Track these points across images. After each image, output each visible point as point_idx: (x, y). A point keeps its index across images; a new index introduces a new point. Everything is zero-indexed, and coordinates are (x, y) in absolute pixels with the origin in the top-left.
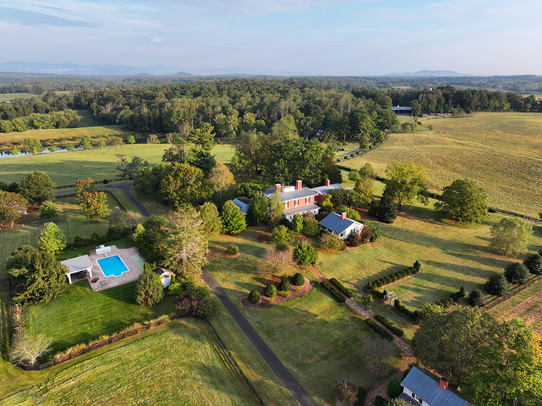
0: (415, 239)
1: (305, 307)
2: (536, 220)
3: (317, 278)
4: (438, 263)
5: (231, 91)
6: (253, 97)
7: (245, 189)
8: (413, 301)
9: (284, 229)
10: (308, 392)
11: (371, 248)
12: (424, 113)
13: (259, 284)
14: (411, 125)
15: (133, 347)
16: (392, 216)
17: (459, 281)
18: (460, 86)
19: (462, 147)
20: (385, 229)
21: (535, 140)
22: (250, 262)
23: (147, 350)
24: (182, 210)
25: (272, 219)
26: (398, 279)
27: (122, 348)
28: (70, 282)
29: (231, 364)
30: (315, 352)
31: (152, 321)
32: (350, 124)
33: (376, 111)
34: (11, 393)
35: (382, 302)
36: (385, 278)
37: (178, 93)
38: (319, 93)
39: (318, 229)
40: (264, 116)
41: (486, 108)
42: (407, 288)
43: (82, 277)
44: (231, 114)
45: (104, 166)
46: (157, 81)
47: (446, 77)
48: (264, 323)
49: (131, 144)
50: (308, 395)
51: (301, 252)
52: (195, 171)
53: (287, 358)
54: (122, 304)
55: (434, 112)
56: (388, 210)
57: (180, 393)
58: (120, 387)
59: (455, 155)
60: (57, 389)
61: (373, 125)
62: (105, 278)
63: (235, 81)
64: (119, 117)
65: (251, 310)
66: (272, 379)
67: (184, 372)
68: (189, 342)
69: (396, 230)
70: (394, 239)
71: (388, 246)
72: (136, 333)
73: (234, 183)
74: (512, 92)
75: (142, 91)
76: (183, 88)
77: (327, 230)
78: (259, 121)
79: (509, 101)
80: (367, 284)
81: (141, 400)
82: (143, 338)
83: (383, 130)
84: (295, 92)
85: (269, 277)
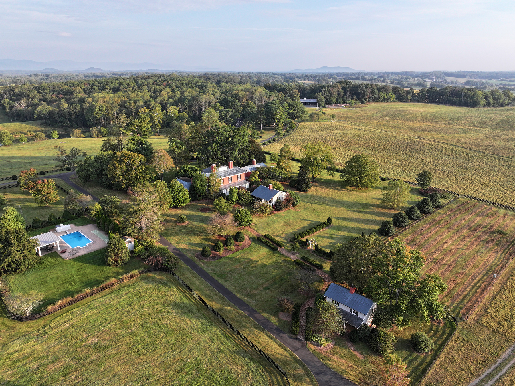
0: (327, 202)
1: (248, 256)
2: (414, 184)
3: (254, 235)
4: (345, 218)
5: (151, 86)
6: (173, 91)
7: (184, 171)
8: (328, 245)
9: (223, 200)
10: (258, 311)
11: (294, 211)
12: (327, 104)
13: (208, 243)
14: (317, 115)
15: (113, 296)
16: (308, 186)
17: (361, 229)
18: (355, 81)
19: (359, 132)
20: (304, 197)
21: (414, 125)
22: (198, 227)
23: (125, 297)
24: (140, 185)
25: (212, 193)
26: (316, 231)
27: (103, 298)
28: (40, 255)
29: (196, 299)
30: (260, 286)
31: (125, 276)
32: (266, 115)
33: (287, 103)
34: (14, 339)
35: (306, 248)
36: (306, 231)
37: (97, 88)
38: (235, 88)
39: (251, 199)
40: (186, 109)
41: (377, 99)
42: (323, 237)
43: (50, 250)
44: (154, 108)
45: (34, 160)
46: (67, 76)
47: (343, 73)
48: (217, 269)
49: (54, 139)
50: (258, 313)
51: (240, 215)
52: (139, 157)
53: (239, 291)
54: (94, 267)
55: (336, 103)
56: (304, 181)
57: (160, 323)
58: (109, 323)
59: (354, 139)
60: (55, 331)
61: (285, 116)
62: (72, 249)
63: (152, 76)
64: (37, 112)
65: (205, 262)
66: (229, 306)
67: (159, 309)
68: (159, 288)
69: (311, 196)
70: (311, 203)
71: (307, 209)
72: (113, 286)
73: (174, 166)
74: (396, 85)
75: (58, 87)
76: (101, 84)
77: (257, 199)
78: (182, 114)
79: (394, 93)
80: (293, 236)
81: (128, 330)
82: (119, 289)
83: (294, 120)
84: (213, 87)
85: (215, 237)
